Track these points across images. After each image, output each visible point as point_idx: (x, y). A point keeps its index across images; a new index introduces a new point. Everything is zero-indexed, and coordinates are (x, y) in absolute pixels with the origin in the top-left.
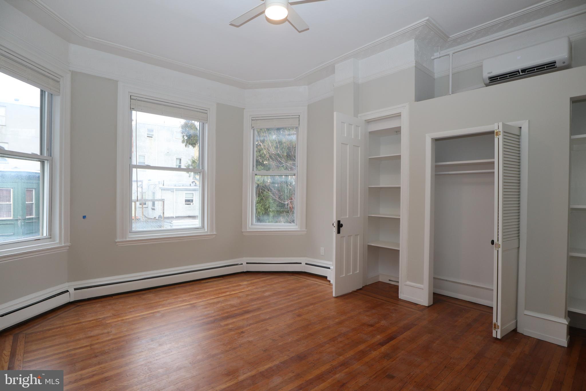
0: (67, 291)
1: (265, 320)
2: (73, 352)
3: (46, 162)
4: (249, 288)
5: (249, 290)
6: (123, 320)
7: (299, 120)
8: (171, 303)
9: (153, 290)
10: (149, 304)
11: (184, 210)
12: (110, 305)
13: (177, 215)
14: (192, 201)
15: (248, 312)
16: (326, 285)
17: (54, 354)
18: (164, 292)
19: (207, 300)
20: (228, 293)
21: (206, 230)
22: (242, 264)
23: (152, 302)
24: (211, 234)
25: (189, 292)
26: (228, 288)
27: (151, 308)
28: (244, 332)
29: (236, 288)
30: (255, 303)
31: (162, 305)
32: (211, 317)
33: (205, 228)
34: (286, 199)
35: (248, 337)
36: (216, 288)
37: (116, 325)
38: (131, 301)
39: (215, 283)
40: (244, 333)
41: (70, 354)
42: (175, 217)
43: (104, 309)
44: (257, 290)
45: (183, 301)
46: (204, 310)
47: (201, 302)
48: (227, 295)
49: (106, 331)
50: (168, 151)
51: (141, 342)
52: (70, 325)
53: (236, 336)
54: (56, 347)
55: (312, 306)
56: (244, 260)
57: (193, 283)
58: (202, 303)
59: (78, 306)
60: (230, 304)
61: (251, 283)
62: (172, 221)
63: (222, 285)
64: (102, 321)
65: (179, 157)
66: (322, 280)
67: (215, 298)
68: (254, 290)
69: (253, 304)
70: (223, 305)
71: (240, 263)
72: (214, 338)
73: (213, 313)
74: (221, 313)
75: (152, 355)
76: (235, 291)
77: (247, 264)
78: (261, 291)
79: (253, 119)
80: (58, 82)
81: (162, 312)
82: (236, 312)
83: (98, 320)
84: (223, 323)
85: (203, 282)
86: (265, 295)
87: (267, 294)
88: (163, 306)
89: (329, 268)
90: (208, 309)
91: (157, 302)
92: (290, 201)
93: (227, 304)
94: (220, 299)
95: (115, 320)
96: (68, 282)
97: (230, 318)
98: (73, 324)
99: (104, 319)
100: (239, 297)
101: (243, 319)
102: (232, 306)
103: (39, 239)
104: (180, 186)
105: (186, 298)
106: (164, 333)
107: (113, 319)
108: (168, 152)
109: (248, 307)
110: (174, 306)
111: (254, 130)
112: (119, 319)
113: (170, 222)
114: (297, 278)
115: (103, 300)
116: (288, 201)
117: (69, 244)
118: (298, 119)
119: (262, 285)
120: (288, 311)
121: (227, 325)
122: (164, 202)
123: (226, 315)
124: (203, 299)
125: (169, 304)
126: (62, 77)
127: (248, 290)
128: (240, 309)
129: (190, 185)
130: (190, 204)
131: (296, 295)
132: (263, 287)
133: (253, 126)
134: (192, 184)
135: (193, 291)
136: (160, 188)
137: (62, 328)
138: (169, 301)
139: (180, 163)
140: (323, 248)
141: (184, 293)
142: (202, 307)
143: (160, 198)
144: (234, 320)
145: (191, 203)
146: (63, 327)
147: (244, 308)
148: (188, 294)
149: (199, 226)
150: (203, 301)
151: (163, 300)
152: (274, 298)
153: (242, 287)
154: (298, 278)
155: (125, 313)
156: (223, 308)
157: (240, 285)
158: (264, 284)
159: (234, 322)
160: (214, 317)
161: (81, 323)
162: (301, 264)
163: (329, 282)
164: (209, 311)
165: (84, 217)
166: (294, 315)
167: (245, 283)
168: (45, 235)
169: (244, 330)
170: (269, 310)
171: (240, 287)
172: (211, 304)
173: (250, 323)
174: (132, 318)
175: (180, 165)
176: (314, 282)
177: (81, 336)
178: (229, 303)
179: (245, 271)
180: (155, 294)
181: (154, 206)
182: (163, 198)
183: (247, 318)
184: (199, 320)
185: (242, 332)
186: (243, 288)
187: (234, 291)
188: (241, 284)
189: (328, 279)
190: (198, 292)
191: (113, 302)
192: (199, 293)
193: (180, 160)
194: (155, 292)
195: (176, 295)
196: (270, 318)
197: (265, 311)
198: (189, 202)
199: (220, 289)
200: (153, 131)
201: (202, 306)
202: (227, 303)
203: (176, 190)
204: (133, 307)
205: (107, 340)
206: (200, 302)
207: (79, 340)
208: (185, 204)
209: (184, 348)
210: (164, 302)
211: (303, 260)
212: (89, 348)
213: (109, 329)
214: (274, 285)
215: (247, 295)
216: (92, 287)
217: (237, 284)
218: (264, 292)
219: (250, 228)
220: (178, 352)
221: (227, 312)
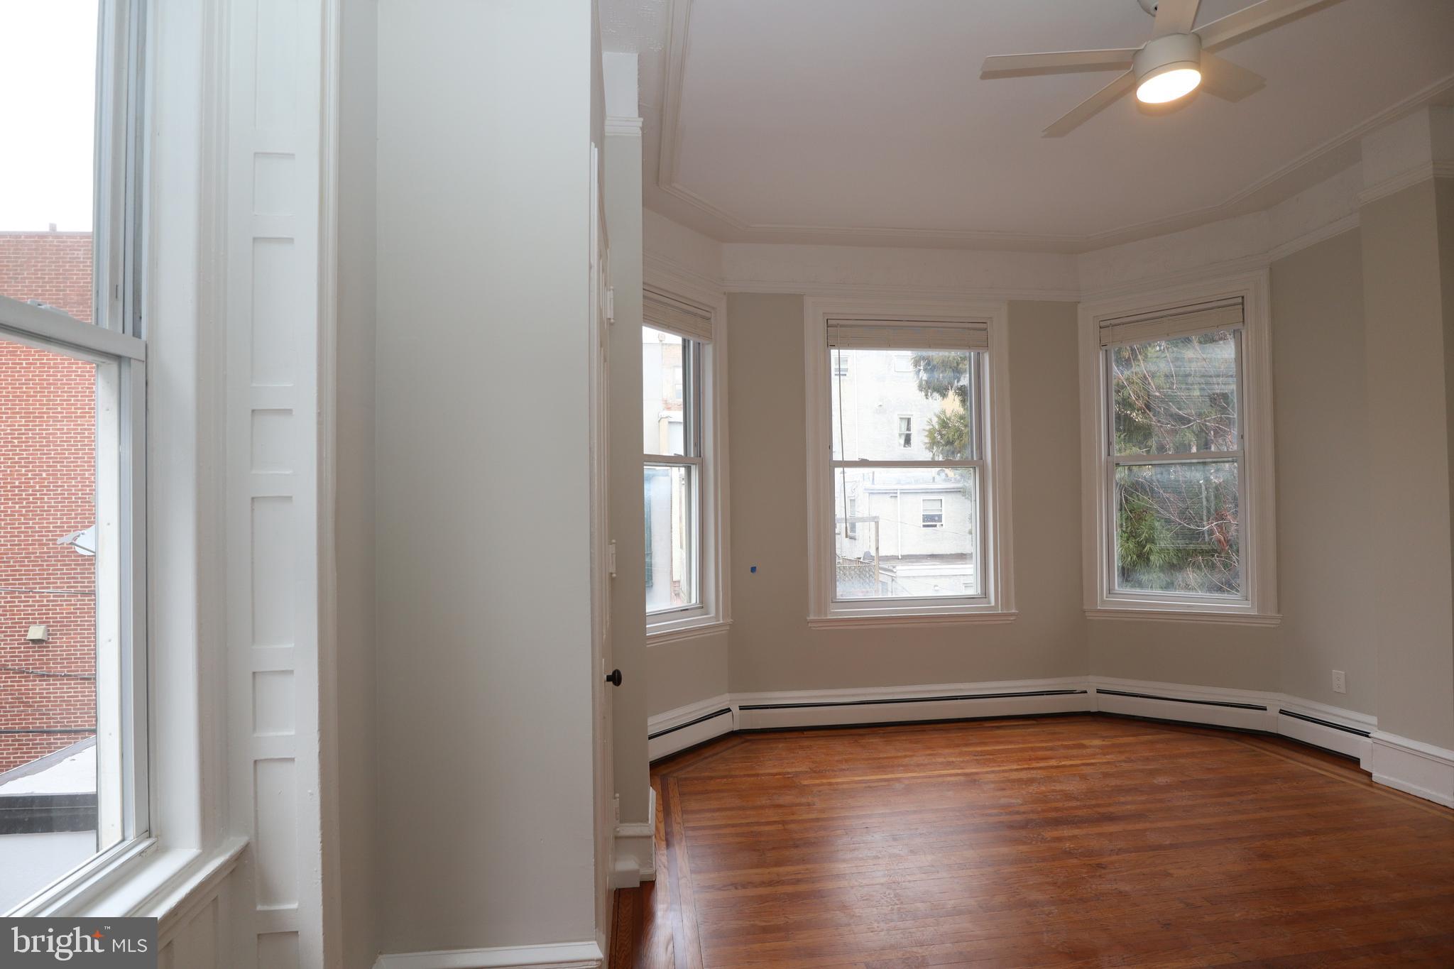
0: (729, 710)
1: (1160, 847)
2: (756, 828)
3: (693, 467)
4: (1109, 758)
5: (1108, 763)
6: (830, 784)
7: (1243, 309)
8: (922, 765)
9: (881, 731)
10: (875, 759)
11: (919, 541)
12: (802, 748)
13: (906, 553)
14: (940, 518)
15: (1111, 818)
16: (1355, 784)
17: (727, 826)
18: (904, 738)
19: (1004, 771)
20: (1053, 763)
21: (993, 604)
22: (1086, 692)
23: (881, 755)
24: (1005, 612)
25: (958, 746)
26: (1051, 749)
27: (882, 768)
28: (1104, 866)
29: (1074, 752)
30: (1129, 798)
31: (903, 766)
32: (1018, 813)
33: (989, 598)
34: (1205, 518)
35: (1115, 880)
36: (1021, 746)
37: (820, 791)
38: (840, 747)
39: (1018, 731)
40: (1104, 868)
41: (752, 832)
42: (900, 557)
43: (792, 755)
44: (1131, 764)
45: (949, 764)
46: (999, 793)
47: (990, 773)
48: (1052, 767)
49: (804, 800)
50: (881, 403)
51: (873, 838)
52: (741, 776)
53: (1085, 870)
54: (729, 813)
55: (1308, 839)
56: (1092, 682)
57: (965, 724)
58: (991, 777)
59: (747, 741)
60: (1062, 791)
61: (1113, 746)
62: (894, 567)
63: (1035, 738)
64: (794, 779)
65: (906, 414)
66: (1341, 767)
67: (1022, 769)
68: (1123, 764)
69: (1122, 799)
70: (1043, 788)
71: (1079, 689)
72: (1030, 865)
73: (1022, 805)
74: (1039, 809)
75: (899, 869)
76: (1071, 760)
77: (1097, 692)
78: (1142, 771)
79: (1103, 324)
80: (709, 319)
81: (907, 782)
82: (1080, 813)
83: (787, 776)
84: (1049, 834)
85: (987, 724)
86: (1155, 781)
87: (1161, 780)
88: (907, 768)
89: (1366, 735)
90: (1008, 793)
91: (892, 758)
92: (1215, 523)
93: (1053, 788)
94: (1033, 774)
95: (817, 782)
96: (729, 692)
97: (1064, 825)
98: (745, 776)
99: (797, 774)
100: (1083, 777)
101: (1100, 835)
102: (1068, 796)
103: (687, 610)
104: (909, 483)
105: (954, 759)
106: (917, 829)
107: (811, 778)
108: (881, 406)
109: (1110, 805)
110: (930, 773)
111: (1106, 351)
112: (825, 781)
113: (891, 568)
114: (1254, 751)
115: (787, 735)
116: (1212, 523)
117: (730, 621)
118: (1241, 306)
119: (1146, 754)
120: (1229, 839)
121: (1059, 839)
122: (877, 523)
123: (1054, 815)
124: (993, 767)
125: (918, 765)
126: (713, 308)
127: (1105, 761)
128: (1089, 807)
129: (934, 478)
130: (935, 526)
131: (1251, 797)
132: (1147, 759)
133: (1103, 343)
134: (937, 477)
135: (966, 745)
136: (865, 489)
137: (730, 780)
138: (915, 760)
139: (909, 429)
140: (1343, 673)
141: (948, 746)
142: (992, 786)
143: (866, 514)
144: (1076, 832)
145: (938, 524)
146: (731, 777)
147: (1098, 806)
148: (957, 750)
149: (976, 593)
150: (993, 772)
151: (904, 754)
152: (1184, 794)
153: (1089, 751)
154: (1255, 749)
155: (833, 771)
156: (1045, 796)
157: (1084, 746)
158: (1151, 754)
159: (1075, 837)
160: (1025, 816)
161: (758, 775)
162: (1266, 710)
163: (1366, 777)
164: (1010, 797)
165: (753, 569)
166: (1246, 850)
167: (1097, 742)
168: (693, 601)
169: (1104, 860)
170: (1167, 824)
171: (1084, 751)
172: (1014, 781)
173: (1119, 847)
174: (848, 783)
175: (908, 432)
176: (1311, 769)
177: (764, 801)
178: (1058, 787)
179: (1094, 709)
180: (885, 739)
181: (855, 532)
182: (874, 514)
183: (1111, 834)
184: (990, 815)
185: (1100, 866)
186: (1093, 755)
187: (1066, 758)
188: (1086, 742)
189: (1363, 766)
190: (979, 749)
191: (807, 743)
192: (981, 752)
193: (909, 420)
194: (884, 733)
195: (930, 748)
196: (1172, 846)
197: (1159, 825)
198: (931, 521)
199: (1032, 749)
200: (847, 361)
201: (992, 782)
202: (1054, 786)
203: (901, 493)
204: (846, 761)
205: (809, 819)
206: (987, 773)
207: (762, 807)
208: (924, 526)
209: (964, 871)
210: (906, 761)
211: (1275, 701)
212: (780, 827)
213: (810, 797)
214: (1182, 761)
215: (1106, 775)
216: (768, 708)
217: (1074, 742)
218: (1152, 773)
219: (1103, 602)
220: (950, 875)
221: (1056, 809)
